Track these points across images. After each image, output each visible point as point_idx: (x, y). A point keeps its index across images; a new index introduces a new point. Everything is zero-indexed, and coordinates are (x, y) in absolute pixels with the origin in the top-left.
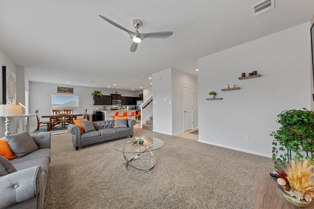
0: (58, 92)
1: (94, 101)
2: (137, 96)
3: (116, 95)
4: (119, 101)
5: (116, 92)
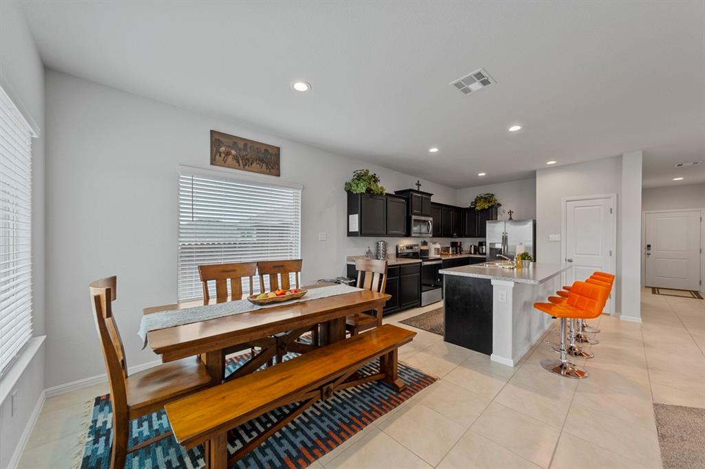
1: (356, 217)
2: (465, 204)
3: (418, 192)
4: (427, 219)
5: (418, 185)
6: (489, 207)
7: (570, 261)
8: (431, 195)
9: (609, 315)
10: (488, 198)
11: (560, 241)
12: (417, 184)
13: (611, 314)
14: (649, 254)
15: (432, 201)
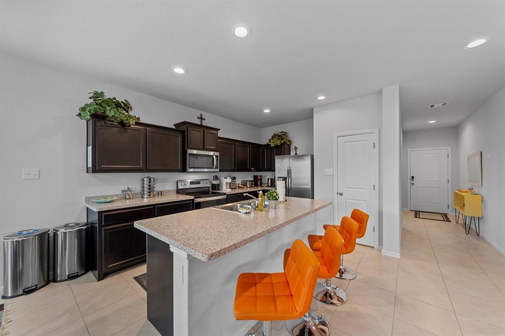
1: (90, 148)
2: (264, 141)
3: (201, 126)
4: (212, 153)
5: (201, 118)
6: (282, 144)
7: (341, 194)
8: (218, 130)
9: (373, 247)
10: (282, 136)
11: (333, 175)
12: (198, 118)
13: (375, 248)
14: (413, 184)
15: (219, 136)
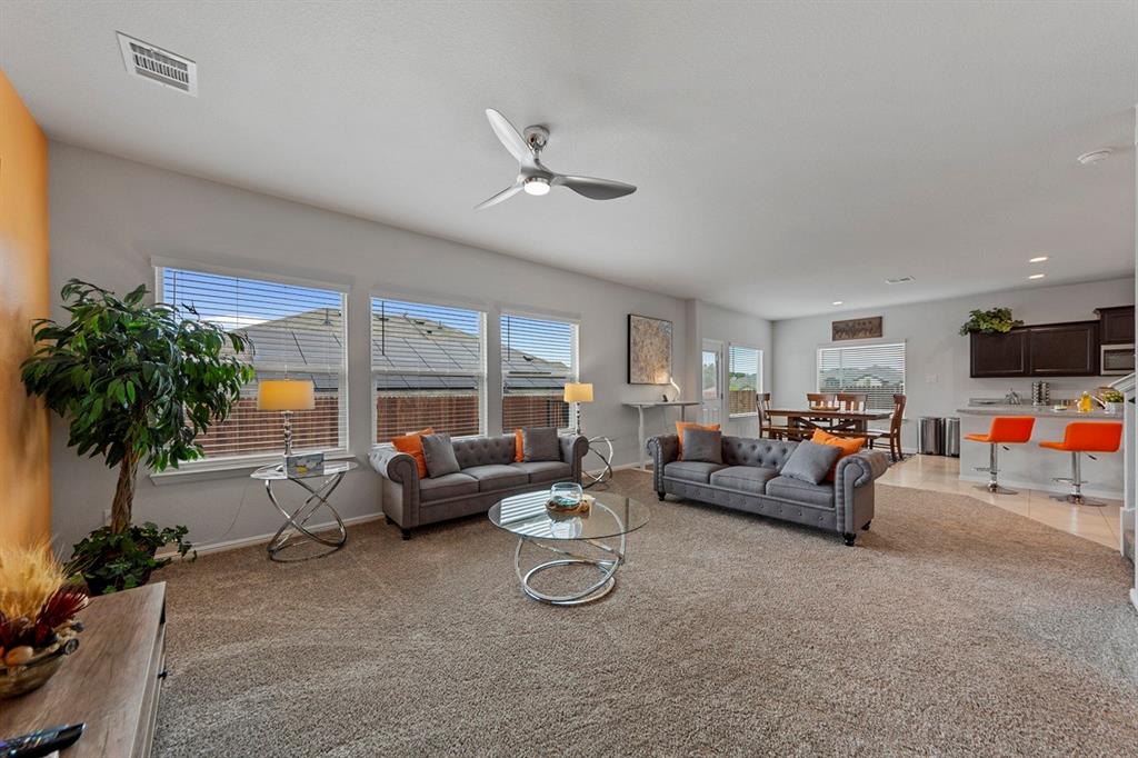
0: (834, 339)
